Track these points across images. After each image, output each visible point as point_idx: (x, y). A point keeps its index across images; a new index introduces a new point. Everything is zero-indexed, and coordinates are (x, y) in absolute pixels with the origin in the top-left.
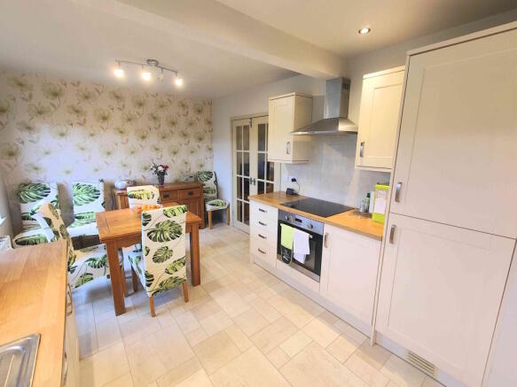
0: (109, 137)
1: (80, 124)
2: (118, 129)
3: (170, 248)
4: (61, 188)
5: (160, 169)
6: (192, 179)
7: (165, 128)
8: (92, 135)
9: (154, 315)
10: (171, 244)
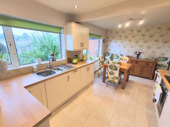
0: (126, 42)
1: (120, 39)
2: (129, 40)
3: (114, 72)
4: (112, 55)
5: (138, 53)
6: (153, 59)
7: (147, 38)
8: (122, 42)
9: (107, 86)
10: (114, 71)
